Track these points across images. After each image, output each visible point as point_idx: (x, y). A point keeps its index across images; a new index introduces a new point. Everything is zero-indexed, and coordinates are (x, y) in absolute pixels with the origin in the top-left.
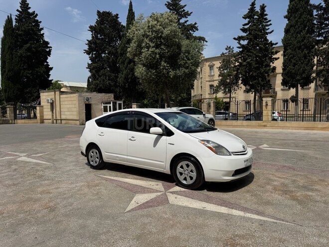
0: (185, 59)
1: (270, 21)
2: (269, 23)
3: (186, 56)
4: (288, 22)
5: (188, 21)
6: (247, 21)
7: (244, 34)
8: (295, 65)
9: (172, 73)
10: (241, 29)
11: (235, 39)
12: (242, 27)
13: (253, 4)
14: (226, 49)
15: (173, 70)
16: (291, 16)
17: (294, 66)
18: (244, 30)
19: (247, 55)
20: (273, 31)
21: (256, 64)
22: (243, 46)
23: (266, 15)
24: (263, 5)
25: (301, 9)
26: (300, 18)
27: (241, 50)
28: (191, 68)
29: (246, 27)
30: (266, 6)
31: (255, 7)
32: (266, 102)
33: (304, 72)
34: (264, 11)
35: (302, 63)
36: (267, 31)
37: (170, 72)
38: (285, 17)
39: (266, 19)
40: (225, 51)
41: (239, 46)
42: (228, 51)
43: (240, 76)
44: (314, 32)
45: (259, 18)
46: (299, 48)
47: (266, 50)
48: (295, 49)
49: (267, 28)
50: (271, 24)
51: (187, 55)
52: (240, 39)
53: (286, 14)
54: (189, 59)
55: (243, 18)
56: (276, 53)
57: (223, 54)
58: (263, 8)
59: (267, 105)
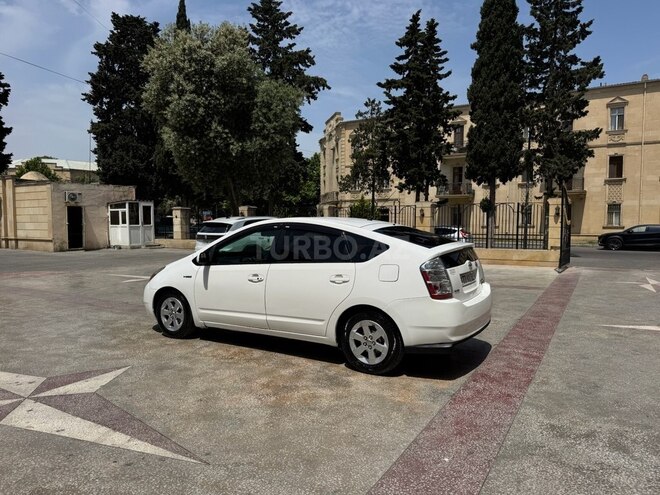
0: (261, 118)
1: (445, 53)
2: (443, 58)
3: (264, 114)
4: (478, 56)
5: (294, 44)
6: (402, 51)
7: (398, 77)
8: (487, 138)
9: (235, 148)
10: (392, 67)
11: (379, 84)
12: (393, 61)
13: (415, 18)
14: (366, 104)
15: (238, 140)
16: (482, 46)
17: (486, 142)
18: (397, 68)
19: (401, 118)
20: (450, 73)
21: (416, 136)
22: (393, 100)
23: (439, 41)
24: (433, 20)
25: (499, 34)
26: (497, 50)
27: (391, 107)
28: (273, 139)
29: (401, 62)
30: (437, 24)
31: (419, 25)
32: (422, 211)
33: (503, 153)
34: (435, 32)
35: (500, 137)
36: (440, 73)
37: (232, 144)
38: (474, 47)
39: (438, 49)
40: (364, 109)
41: (387, 99)
42: (370, 108)
43: (390, 159)
44: (522, 78)
45: (425, 46)
46: (497, 108)
47: (438, 108)
48: (489, 109)
49: (440, 66)
50: (447, 60)
51: (264, 111)
52: (390, 85)
53: (476, 40)
54: (269, 121)
55: (397, 43)
56: (456, 114)
57: (360, 114)
58: (432, 26)
59: (423, 215)
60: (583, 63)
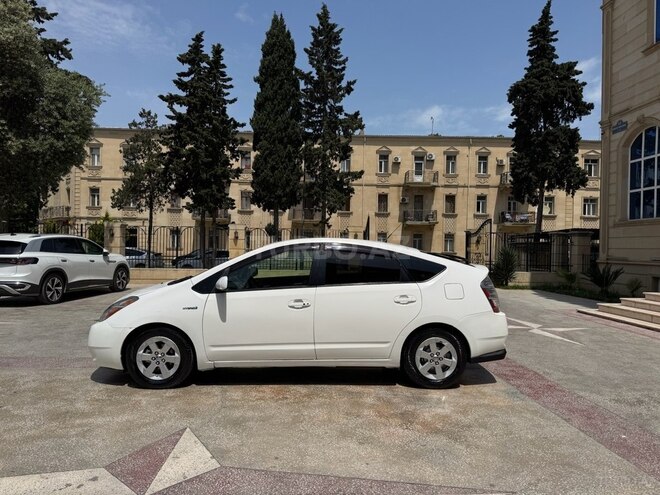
0: (56, 114)
1: (230, 79)
2: (228, 83)
3: (58, 109)
4: (259, 90)
6: (186, 68)
7: (182, 94)
8: (273, 169)
9: (14, 144)
10: (175, 82)
11: (161, 97)
12: (176, 78)
13: (198, 39)
14: (141, 115)
16: (266, 80)
17: (273, 172)
18: (180, 84)
19: (189, 135)
20: (235, 100)
21: (206, 156)
22: (178, 117)
23: (224, 66)
24: (219, 45)
25: (282, 73)
26: (280, 88)
27: (174, 122)
28: (70, 140)
29: (186, 79)
30: (223, 50)
31: (202, 46)
32: (236, 233)
33: (288, 184)
34: (220, 58)
35: (285, 168)
36: (225, 98)
37: (9, 139)
38: (256, 80)
39: (223, 74)
40: (139, 120)
41: (172, 114)
42: (145, 119)
43: (174, 176)
44: (301, 118)
45: (212, 68)
46: (281, 141)
47: (225, 133)
48: (274, 141)
49: (225, 91)
50: (231, 86)
51: (60, 105)
52: (171, 100)
53: (258, 74)
54: (65, 117)
55: (179, 59)
56: (243, 142)
57: (134, 124)
58: (218, 51)
60: (346, 115)
